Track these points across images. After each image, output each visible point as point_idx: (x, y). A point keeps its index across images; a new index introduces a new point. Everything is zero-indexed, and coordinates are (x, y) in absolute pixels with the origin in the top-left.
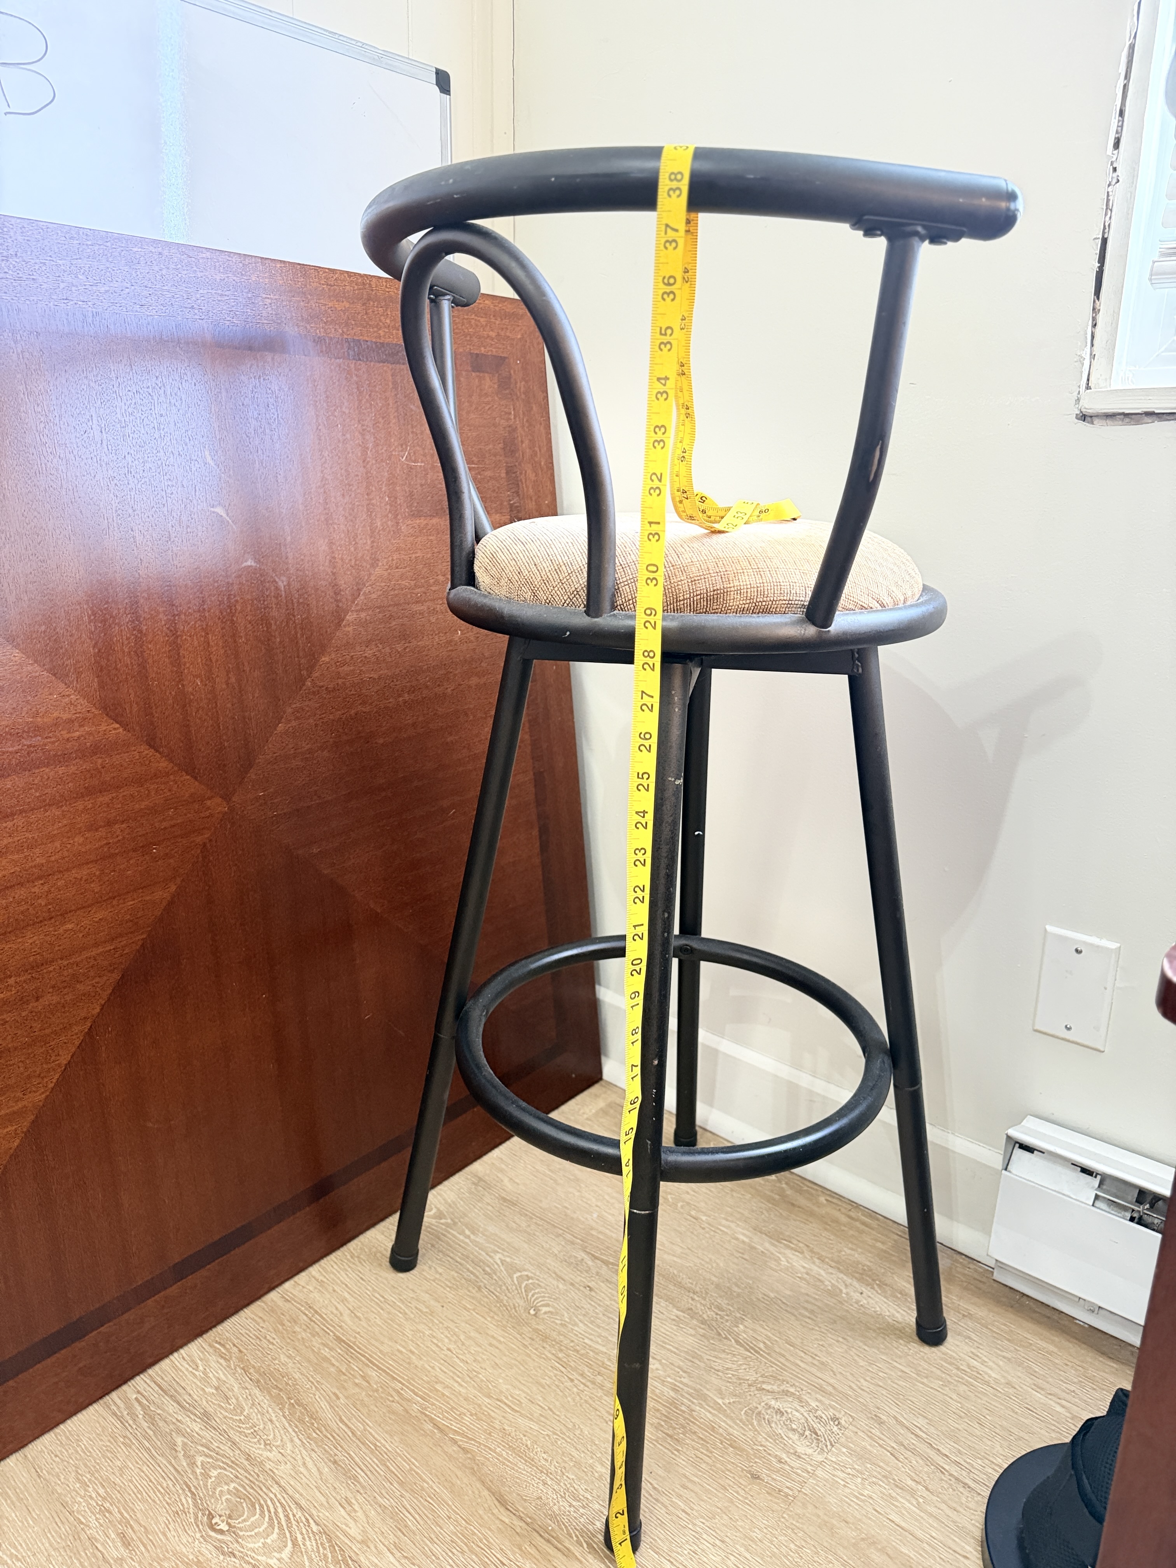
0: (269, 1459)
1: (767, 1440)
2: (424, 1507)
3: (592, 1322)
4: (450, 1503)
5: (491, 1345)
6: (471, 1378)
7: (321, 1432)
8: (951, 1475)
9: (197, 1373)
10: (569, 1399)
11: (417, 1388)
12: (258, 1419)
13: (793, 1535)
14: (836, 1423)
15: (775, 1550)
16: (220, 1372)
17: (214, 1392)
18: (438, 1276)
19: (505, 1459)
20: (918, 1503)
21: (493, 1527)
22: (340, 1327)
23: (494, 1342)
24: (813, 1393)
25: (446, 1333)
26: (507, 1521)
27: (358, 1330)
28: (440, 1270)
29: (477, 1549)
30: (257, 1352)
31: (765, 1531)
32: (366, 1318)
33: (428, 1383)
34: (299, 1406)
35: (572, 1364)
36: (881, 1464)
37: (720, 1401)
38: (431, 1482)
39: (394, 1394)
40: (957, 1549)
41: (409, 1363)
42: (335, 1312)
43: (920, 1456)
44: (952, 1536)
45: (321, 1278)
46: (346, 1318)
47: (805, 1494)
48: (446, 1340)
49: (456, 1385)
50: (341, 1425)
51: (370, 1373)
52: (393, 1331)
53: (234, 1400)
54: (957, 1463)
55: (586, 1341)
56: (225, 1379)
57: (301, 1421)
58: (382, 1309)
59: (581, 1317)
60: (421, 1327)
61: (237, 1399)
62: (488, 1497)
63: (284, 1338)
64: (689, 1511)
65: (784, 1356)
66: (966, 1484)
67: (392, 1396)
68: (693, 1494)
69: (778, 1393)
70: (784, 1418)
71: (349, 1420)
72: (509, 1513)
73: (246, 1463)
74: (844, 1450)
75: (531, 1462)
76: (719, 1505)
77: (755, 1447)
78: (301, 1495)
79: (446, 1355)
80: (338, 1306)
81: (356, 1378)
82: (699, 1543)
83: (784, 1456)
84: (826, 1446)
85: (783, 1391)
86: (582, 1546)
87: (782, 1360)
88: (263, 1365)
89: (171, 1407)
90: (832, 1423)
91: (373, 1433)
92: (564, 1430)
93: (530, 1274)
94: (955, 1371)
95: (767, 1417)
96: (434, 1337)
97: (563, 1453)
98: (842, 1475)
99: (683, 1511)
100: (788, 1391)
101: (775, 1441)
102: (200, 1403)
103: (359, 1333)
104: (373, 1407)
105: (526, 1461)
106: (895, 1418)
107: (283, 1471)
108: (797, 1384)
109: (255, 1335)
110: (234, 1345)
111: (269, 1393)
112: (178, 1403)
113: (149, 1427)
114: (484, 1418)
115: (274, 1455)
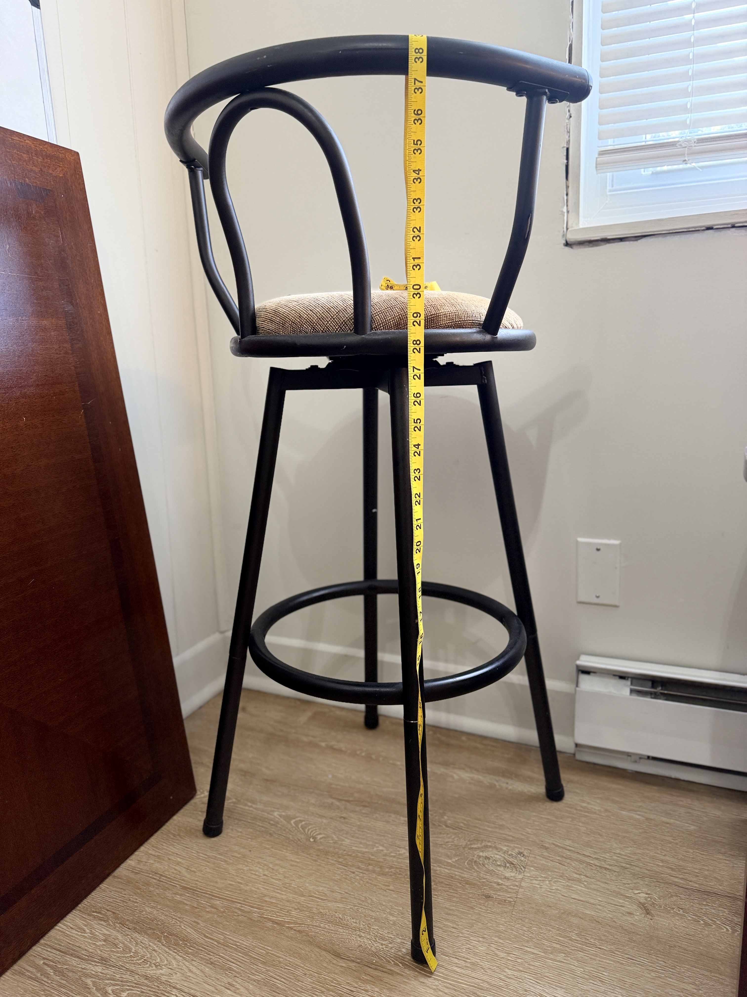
0: (162, 975)
1: (486, 875)
2: (285, 972)
3: (353, 837)
4: (302, 965)
5: (292, 865)
6: (286, 888)
7: (194, 947)
8: (596, 865)
9: (86, 935)
10: (356, 884)
11: (251, 903)
12: (144, 952)
13: (523, 923)
14: (522, 855)
15: (516, 933)
16: (103, 930)
17: (104, 943)
18: (239, 834)
19: (329, 929)
20: (585, 885)
21: (337, 971)
22: (182, 880)
23: (293, 863)
24: (502, 843)
25: (259, 865)
26: (344, 965)
27: (196, 879)
28: (240, 830)
29: (331, 987)
30: (127, 910)
31: (505, 924)
32: (199, 870)
33: (258, 898)
34: (171, 936)
35: (350, 863)
36: (556, 870)
37: (450, 861)
38: (284, 957)
39: (237, 911)
40: (616, 904)
41: (240, 890)
42: (175, 872)
43: (576, 860)
44: (610, 897)
45: (157, 854)
46: (186, 874)
47: (520, 898)
48: (261, 870)
49: (278, 895)
50: (207, 939)
51: (215, 903)
52: (222, 874)
53: (121, 945)
54: (597, 859)
55: (354, 848)
56: (109, 933)
57: (177, 944)
58: (209, 862)
59: (345, 835)
60: (240, 866)
61: (123, 943)
62: (326, 955)
63: (143, 897)
64: (457, 927)
65: (477, 827)
66: (606, 868)
67: (236, 913)
68: (455, 917)
69: (482, 847)
70: (491, 861)
71: (211, 935)
72: (344, 960)
73: (146, 981)
74: (532, 868)
75: (346, 926)
76: (473, 918)
77: (481, 881)
78: (195, 990)
79: (264, 879)
80: (176, 868)
81: (206, 908)
82: (469, 943)
83: (500, 881)
84: (521, 869)
85: (484, 846)
86: (399, 966)
87: (477, 829)
88: (135, 917)
89: (74, 962)
90: (519, 856)
91: (232, 938)
92: (360, 902)
93: (301, 819)
94: (575, 812)
95: (481, 862)
96: (252, 870)
97: (365, 916)
98: (537, 882)
99: (453, 928)
100: (487, 845)
101: (491, 874)
102: (96, 953)
103: (197, 881)
104: (225, 923)
105: (343, 927)
106: (554, 844)
107: (176, 979)
108: (491, 840)
109: (121, 900)
110: (108, 910)
111: (146, 933)
112: (78, 957)
113: (62, 979)
114: (305, 909)
115: (164, 971)
